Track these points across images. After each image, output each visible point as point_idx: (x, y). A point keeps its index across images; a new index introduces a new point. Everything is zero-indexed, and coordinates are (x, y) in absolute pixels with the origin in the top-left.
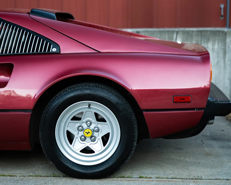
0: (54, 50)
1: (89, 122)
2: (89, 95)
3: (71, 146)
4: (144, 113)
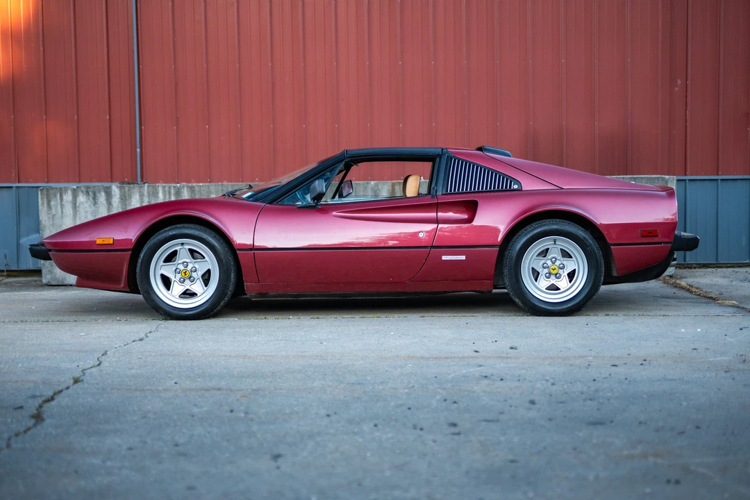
0: (516, 187)
1: (554, 259)
2: (557, 230)
3: (536, 283)
4: (612, 247)
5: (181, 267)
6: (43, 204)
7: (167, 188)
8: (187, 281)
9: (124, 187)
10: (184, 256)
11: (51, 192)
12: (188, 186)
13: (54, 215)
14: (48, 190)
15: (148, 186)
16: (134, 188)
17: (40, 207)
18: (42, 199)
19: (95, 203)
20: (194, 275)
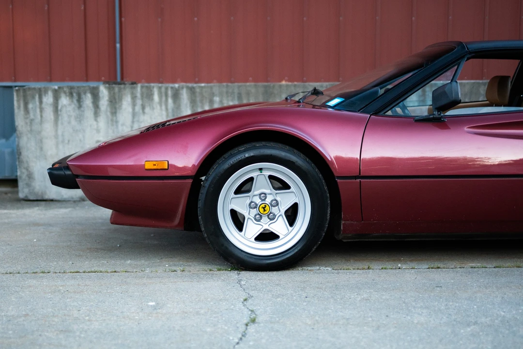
5: (258, 201)
6: (19, 108)
7: (163, 90)
8: (265, 219)
9: (113, 88)
10: (262, 186)
11: (28, 93)
12: (187, 87)
13: (32, 120)
14: (25, 91)
15: (142, 87)
16: (124, 88)
17: (16, 111)
18: (18, 101)
19: (80, 107)
20: (275, 210)
